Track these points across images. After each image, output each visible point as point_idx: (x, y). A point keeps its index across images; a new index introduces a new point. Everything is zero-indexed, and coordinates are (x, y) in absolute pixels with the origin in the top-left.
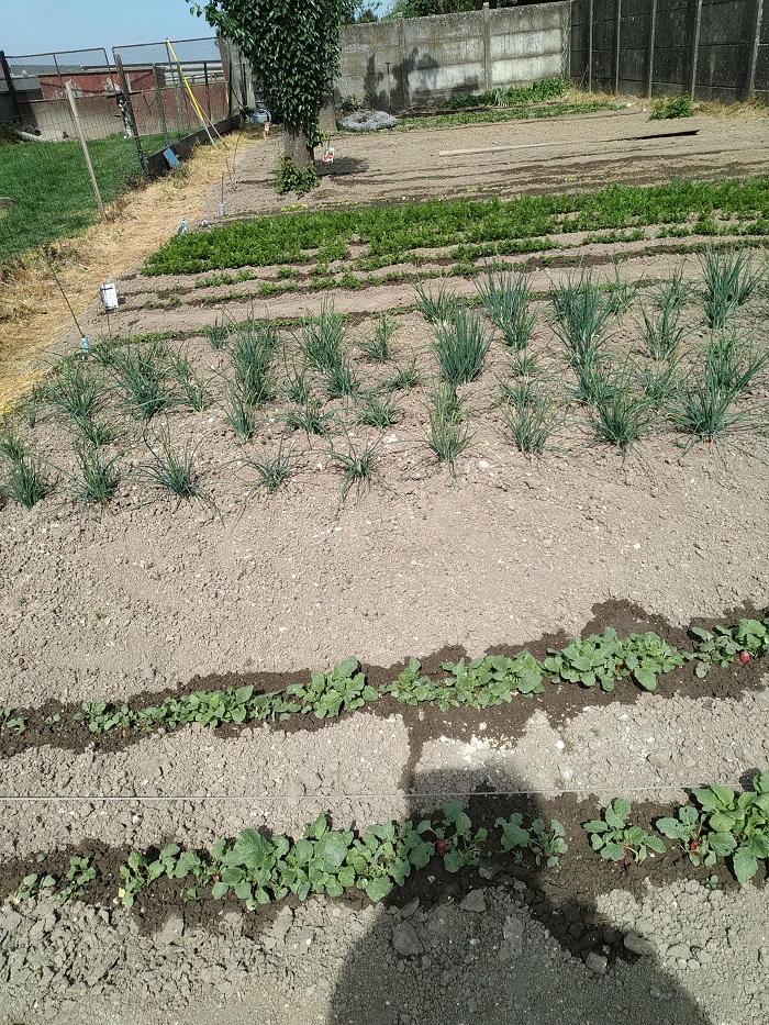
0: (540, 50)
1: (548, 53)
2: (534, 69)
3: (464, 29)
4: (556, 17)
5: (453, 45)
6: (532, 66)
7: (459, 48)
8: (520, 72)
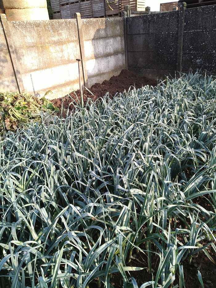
0: (112, 51)
1: (116, 53)
2: (110, 65)
3: (64, 34)
4: (118, 28)
5: (58, 48)
6: (108, 62)
7: (62, 51)
8: (103, 67)
